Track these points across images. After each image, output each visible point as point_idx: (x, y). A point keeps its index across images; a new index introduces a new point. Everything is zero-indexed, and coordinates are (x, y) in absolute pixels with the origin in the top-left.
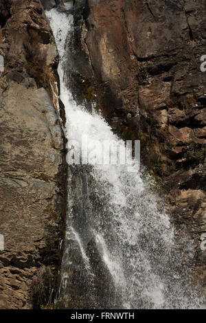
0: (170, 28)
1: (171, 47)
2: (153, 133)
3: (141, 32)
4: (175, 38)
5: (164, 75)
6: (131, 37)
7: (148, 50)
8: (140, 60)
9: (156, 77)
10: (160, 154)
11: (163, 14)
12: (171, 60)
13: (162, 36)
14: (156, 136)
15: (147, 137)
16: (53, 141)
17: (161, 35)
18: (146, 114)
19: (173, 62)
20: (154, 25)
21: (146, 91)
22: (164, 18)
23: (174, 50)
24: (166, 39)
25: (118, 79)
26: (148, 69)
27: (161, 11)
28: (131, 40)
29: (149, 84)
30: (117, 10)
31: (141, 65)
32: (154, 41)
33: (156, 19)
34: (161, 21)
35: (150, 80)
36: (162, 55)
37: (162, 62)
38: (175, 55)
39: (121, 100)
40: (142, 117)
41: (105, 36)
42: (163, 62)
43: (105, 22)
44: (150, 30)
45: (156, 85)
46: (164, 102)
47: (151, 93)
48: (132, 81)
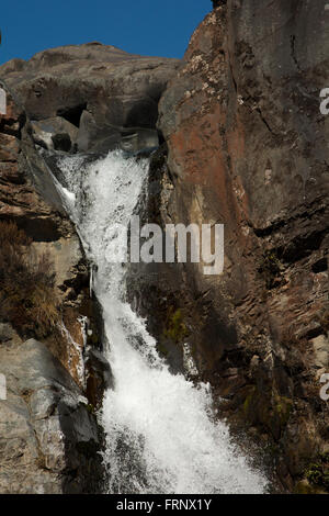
0: (307, 154)
1: (312, 196)
2: (298, 392)
3: (254, 172)
4: (318, 175)
5: (313, 258)
6: (238, 188)
7: (269, 211)
8: (261, 233)
9: (298, 267)
10: (318, 439)
11: (290, 126)
12: (317, 224)
13: (293, 174)
14: (305, 399)
15: (289, 404)
16: (40, 454)
17: (290, 173)
18: (281, 352)
19: (322, 227)
20: (275, 153)
21: (282, 300)
22: (292, 135)
23: (318, 201)
24: (301, 180)
25: (228, 283)
26: (279, 251)
27: (285, 120)
28: (240, 193)
29: (286, 283)
30: (213, 132)
31: (264, 244)
32: (278, 188)
33: (277, 140)
34: (289, 142)
35: (288, 273)
36: (298, 216)
37: (299, 232)
38: (322, 211)
39: (234, 330)
40: (277, 359)
41: (199, 194)
42: (301, 230)
43: (196, 163)
44: (269, 166)
45: (300, 284)
46: (316, 318)
47: (291, 302)
48: (253, 283)
